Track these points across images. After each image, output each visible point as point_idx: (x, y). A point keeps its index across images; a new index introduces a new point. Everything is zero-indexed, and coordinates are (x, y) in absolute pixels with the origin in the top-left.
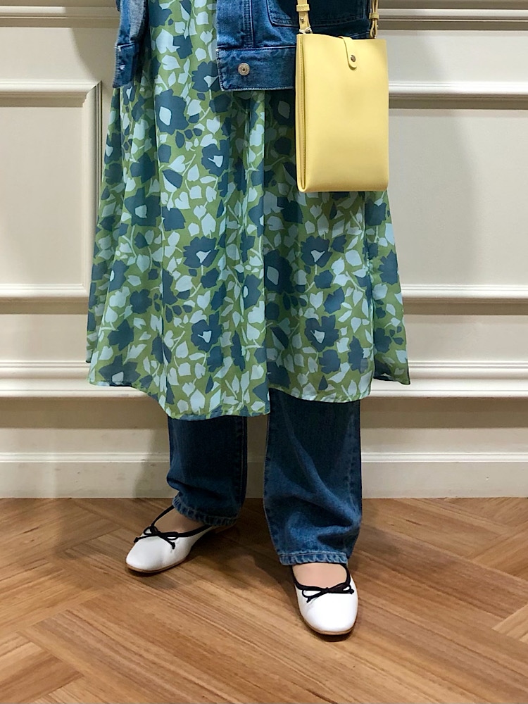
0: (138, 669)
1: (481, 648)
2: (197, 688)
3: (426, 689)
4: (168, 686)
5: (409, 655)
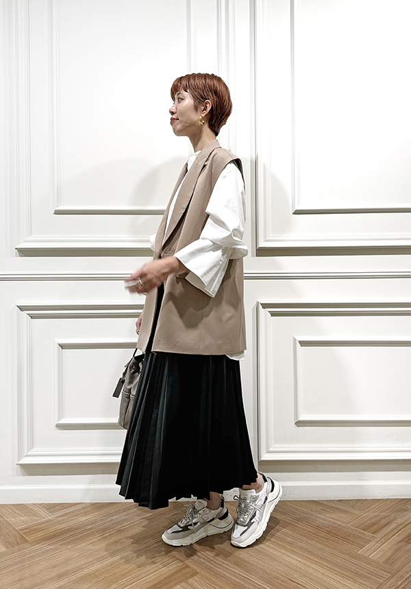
0: (221, 571)
1: (353, 560)
2: (243, 578)
3: (333, 577)
4: (232, 577)
5: (325, 564)
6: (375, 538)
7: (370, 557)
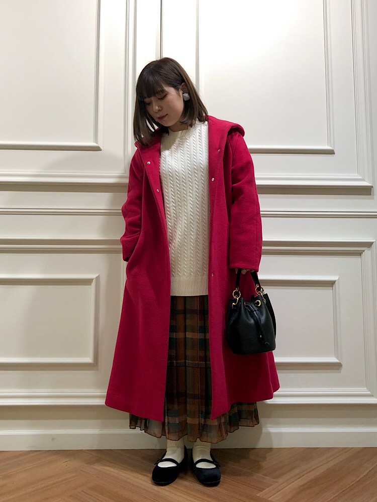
6: (277, 482)
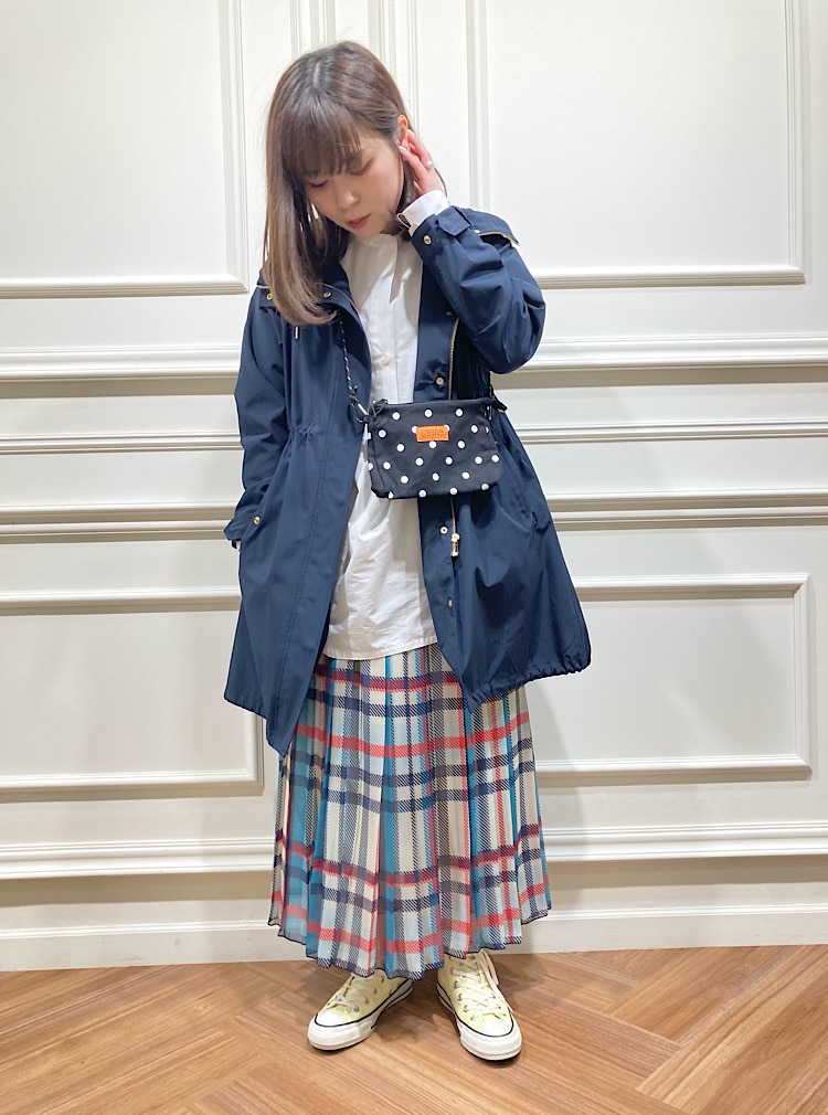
6: (678, 1048)
7: (667, 1101)
